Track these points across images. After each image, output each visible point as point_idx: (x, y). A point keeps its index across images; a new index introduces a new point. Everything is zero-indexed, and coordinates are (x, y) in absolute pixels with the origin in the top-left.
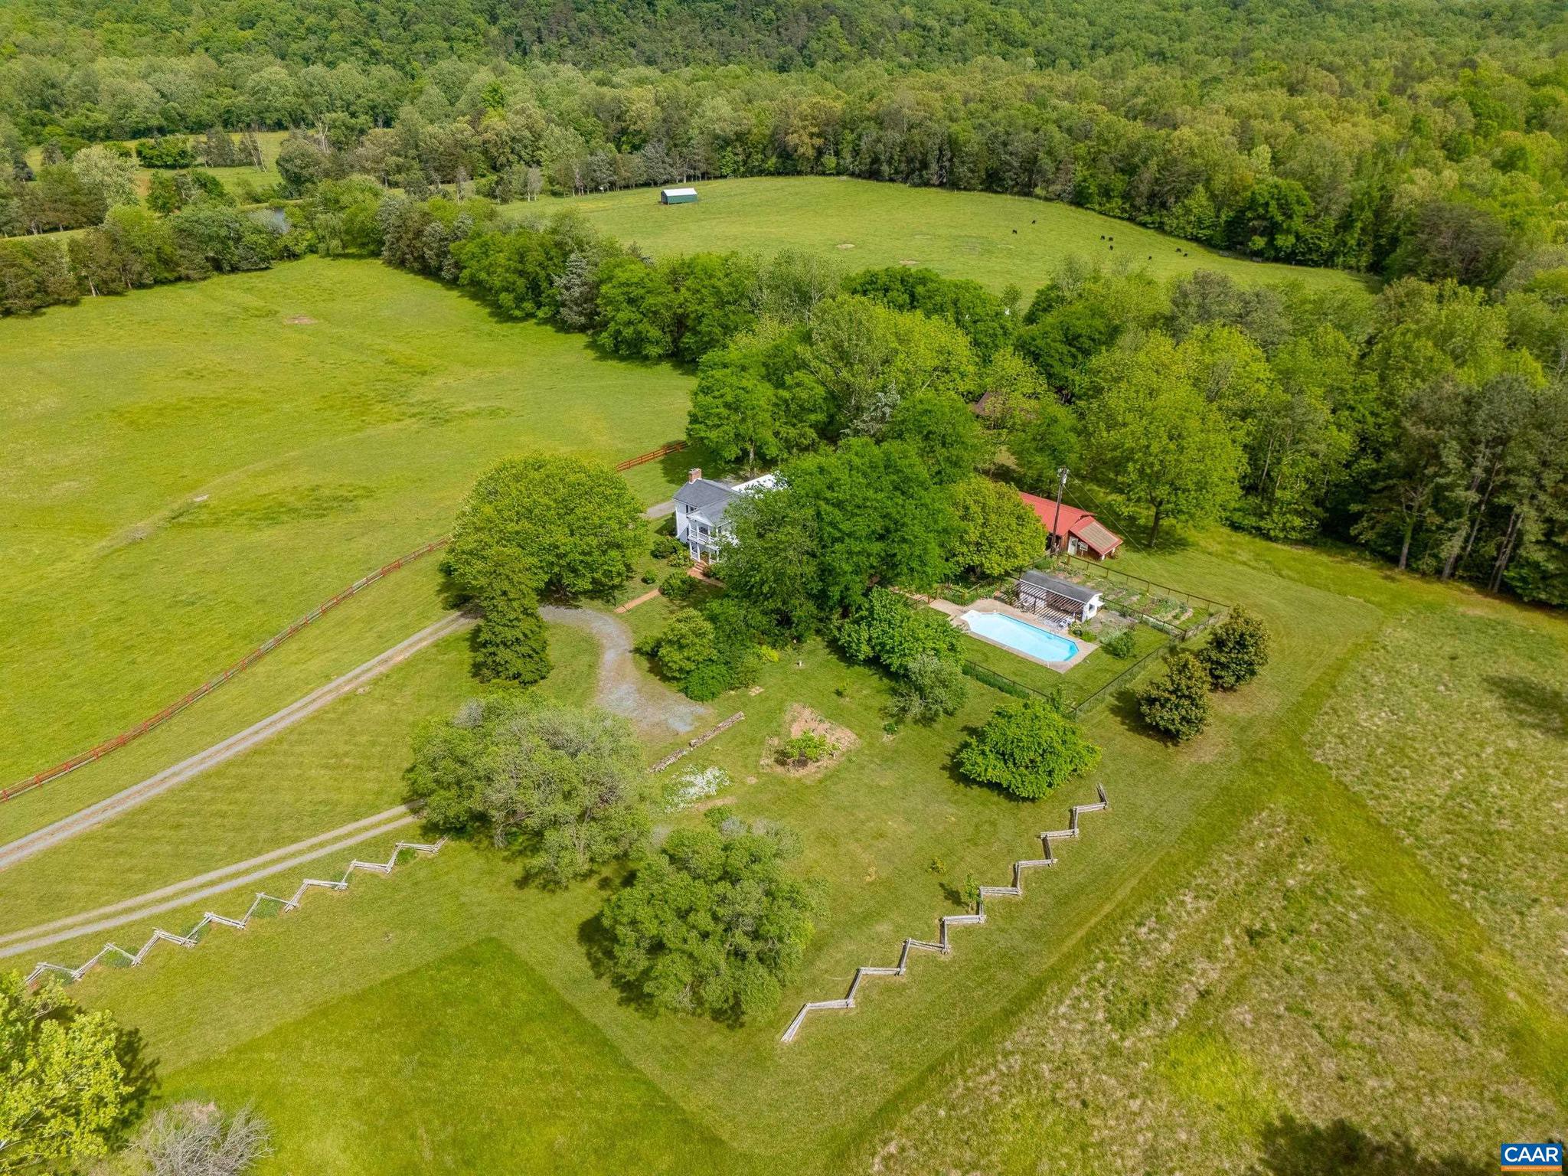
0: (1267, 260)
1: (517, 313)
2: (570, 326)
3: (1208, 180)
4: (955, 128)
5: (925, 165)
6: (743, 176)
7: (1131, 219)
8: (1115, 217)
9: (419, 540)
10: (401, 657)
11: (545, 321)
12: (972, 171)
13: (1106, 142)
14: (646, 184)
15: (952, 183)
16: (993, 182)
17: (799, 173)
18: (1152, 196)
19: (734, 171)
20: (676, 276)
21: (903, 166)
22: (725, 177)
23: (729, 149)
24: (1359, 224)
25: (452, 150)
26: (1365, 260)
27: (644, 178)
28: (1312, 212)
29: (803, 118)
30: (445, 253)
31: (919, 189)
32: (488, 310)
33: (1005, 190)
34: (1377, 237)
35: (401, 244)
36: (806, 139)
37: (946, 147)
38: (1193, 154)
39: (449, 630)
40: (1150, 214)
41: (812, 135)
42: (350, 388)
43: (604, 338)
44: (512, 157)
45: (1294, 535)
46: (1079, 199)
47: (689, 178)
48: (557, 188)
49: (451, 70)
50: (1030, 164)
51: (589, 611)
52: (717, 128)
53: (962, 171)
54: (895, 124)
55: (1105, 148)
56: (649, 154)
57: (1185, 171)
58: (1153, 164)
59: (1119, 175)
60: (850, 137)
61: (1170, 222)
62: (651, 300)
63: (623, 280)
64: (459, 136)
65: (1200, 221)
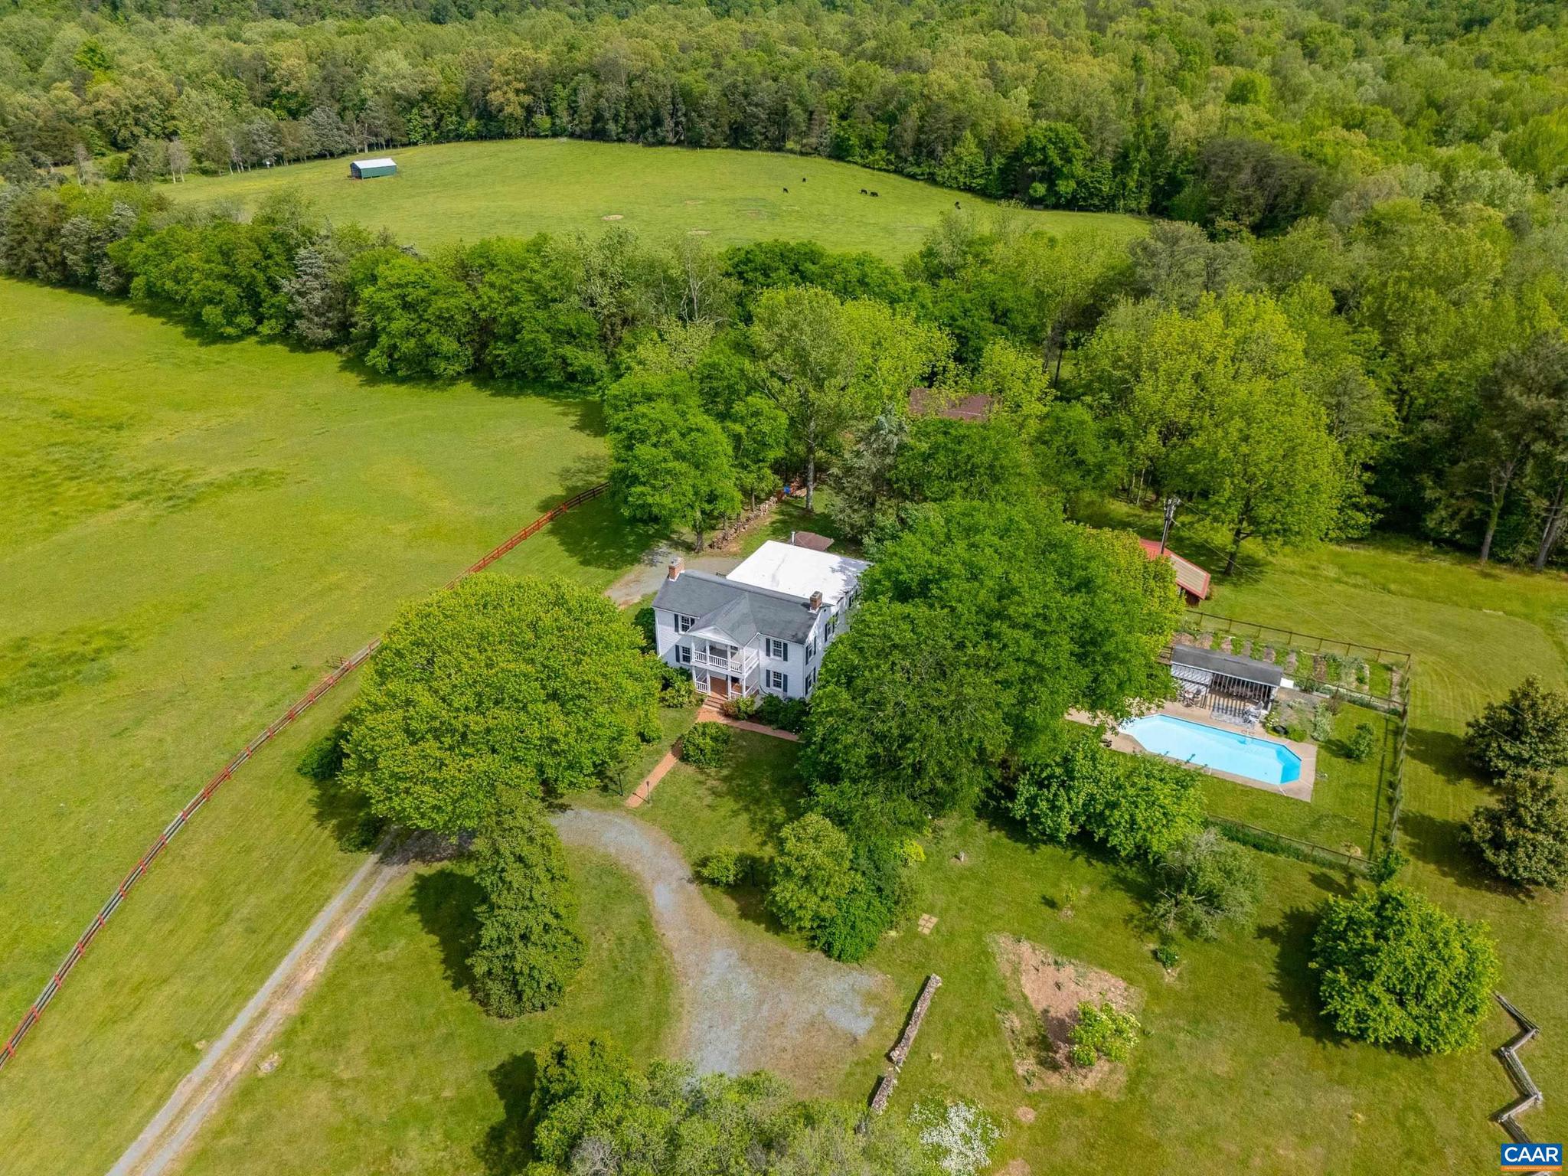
0: (1046, 207)
1: (230, 330)
2: (312, 343)
3: (974, 125)
4: (685, 78)
5: (658, 122)
6: (437, 141)
7: (898, 172)
8: (880, 170)
9: (242, 720)
10: (311, 974)
11: (271, 339)
12: (714, 126)
13: (859, 89)
14: (321, 156)
15: (694, 142)
16: (739, 137)
17: (508, 136)
18: (918, 145)
19: (424, 137)
20: (468, 269)
21: (632, 124)
22: (415, 144)
23: (415, 111)
24: (1137, 165)
25: (55, 123)
26: (1145, 202)
27: (318, 148)
28: (1089, 155)
29: (506, 73)
30: (99, 258)
31: (654, 149)
32: (181, 329)
33: (755, 146)
34: (1155, 178)
35: (26, 247)
36: (511, 95)
37: (679, 100)
38: (953, 99)
39: (374, 893)
40: (918, 165)
41: (517, 92)
42: (13, 461)
43: (376, 357)
44: (137, 130)
45: (1354, 534)
46: (839, 152)
47: (371, 147)
48: (206, 164)
49: (24, 27)
50: (779, 116)
51: (586, 813)
52: (397, 86)
53: (704, 126)
54: (614, 77)
55: (859, 96)
56: (319, 120)
57: (950, 117)
58: (914, 110)
59: (879, 124)
60: (563, 93)
61: (942, 173)
62: (440, 303)
63: (392, 280)
64: (61, 107)
65: (972, 170)
